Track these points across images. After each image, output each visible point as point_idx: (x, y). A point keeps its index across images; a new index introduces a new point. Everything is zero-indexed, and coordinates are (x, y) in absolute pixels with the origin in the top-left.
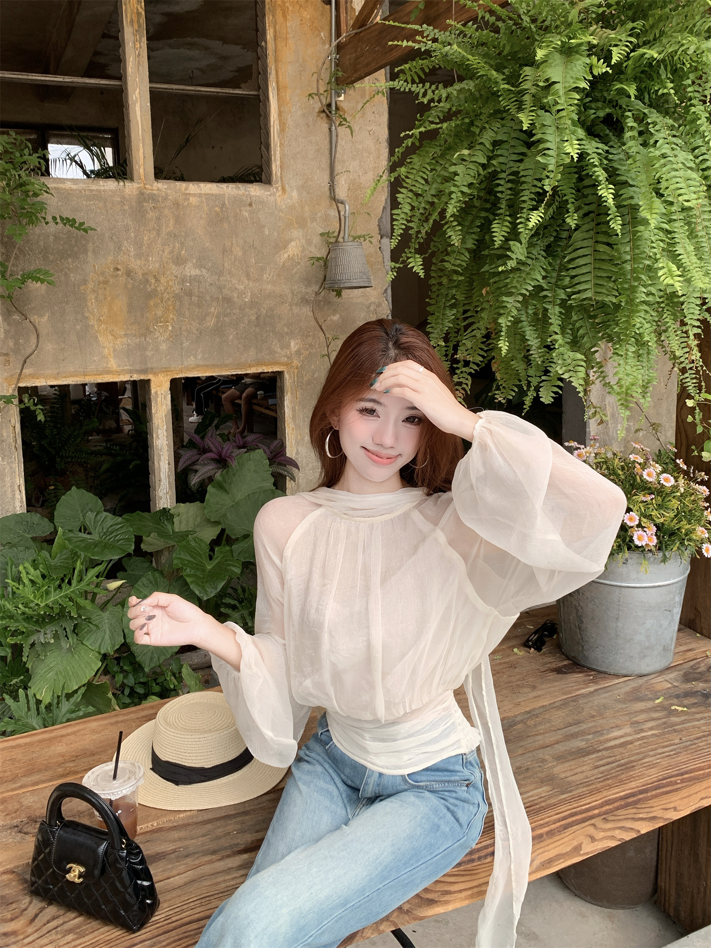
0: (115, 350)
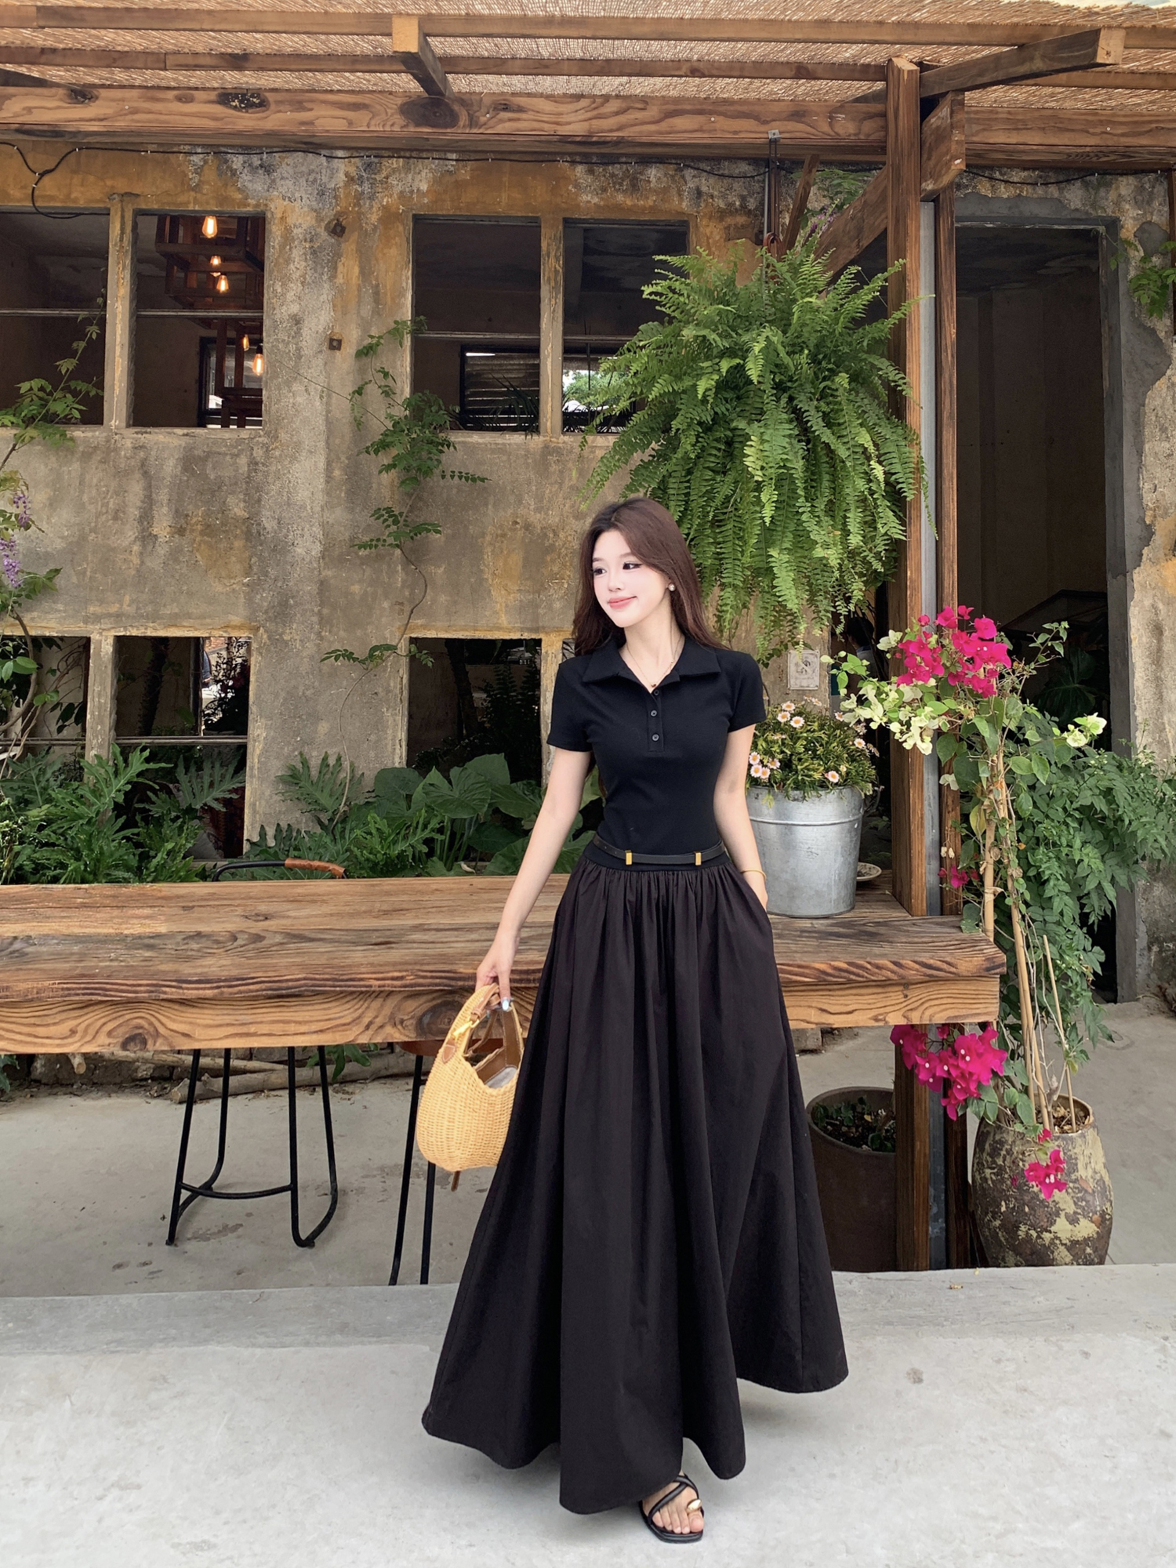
0: (507, 606)
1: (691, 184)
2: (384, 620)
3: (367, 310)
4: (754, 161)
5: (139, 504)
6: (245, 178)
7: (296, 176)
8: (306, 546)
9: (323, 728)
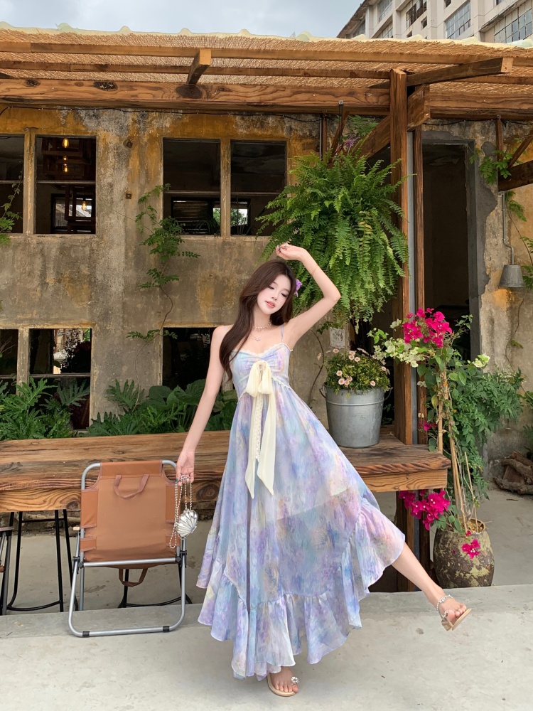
0: (207, 313)
1: (287, 125)
2: (152, 320)
3: (143, 181)
4: (315, 114)
5: (40, 269)
6: (87, 120)
7: (110, 120)
8: (117, 287)
9: (125, 369)
